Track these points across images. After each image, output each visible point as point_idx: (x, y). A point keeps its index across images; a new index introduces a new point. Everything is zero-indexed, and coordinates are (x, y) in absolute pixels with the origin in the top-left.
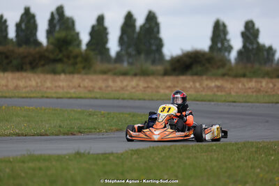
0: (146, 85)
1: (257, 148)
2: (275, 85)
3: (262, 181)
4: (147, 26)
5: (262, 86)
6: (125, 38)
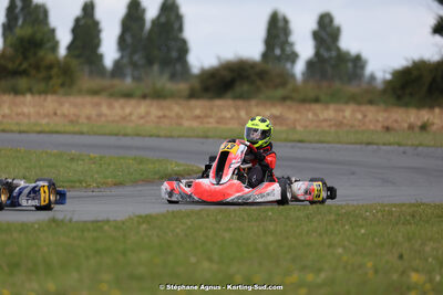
0: (160, 113)
1: (338, 215)
2: (365, 116)
4: (163, 20)
5: (344, 117)
6: (129, 39)
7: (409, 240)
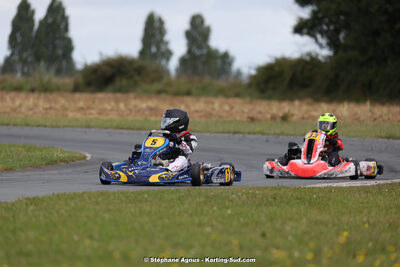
0: (48, 106)
1: (207, 197)
2: (232, 108)
3: (213, 244)
4: (50, 20)
5: (213, 109)
6: (19, 38)
7: (271, 220)
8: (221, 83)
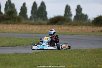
0: (41, 28)
1: (81, 51)
2: (88, 29)
3: (83, 63)
5: (83, 29)
6: (33, 11)
7: (98, 57)
8: (85, 22)
